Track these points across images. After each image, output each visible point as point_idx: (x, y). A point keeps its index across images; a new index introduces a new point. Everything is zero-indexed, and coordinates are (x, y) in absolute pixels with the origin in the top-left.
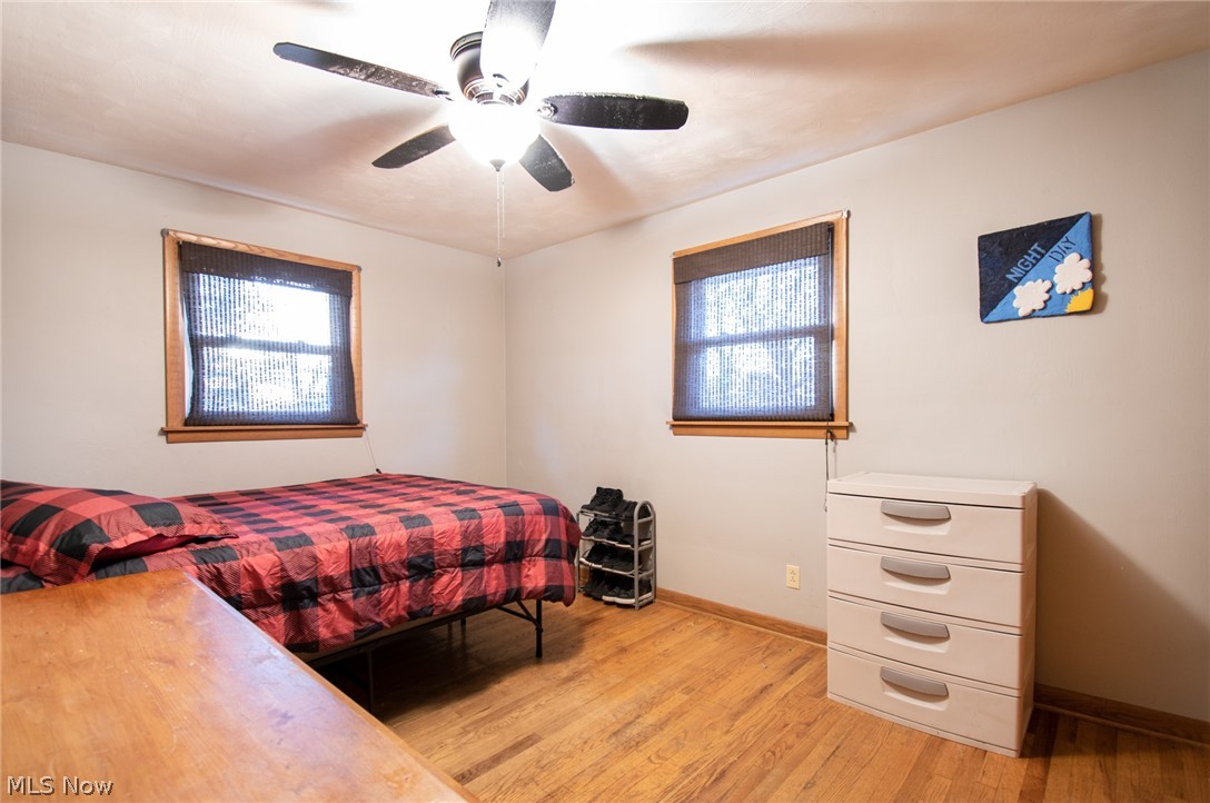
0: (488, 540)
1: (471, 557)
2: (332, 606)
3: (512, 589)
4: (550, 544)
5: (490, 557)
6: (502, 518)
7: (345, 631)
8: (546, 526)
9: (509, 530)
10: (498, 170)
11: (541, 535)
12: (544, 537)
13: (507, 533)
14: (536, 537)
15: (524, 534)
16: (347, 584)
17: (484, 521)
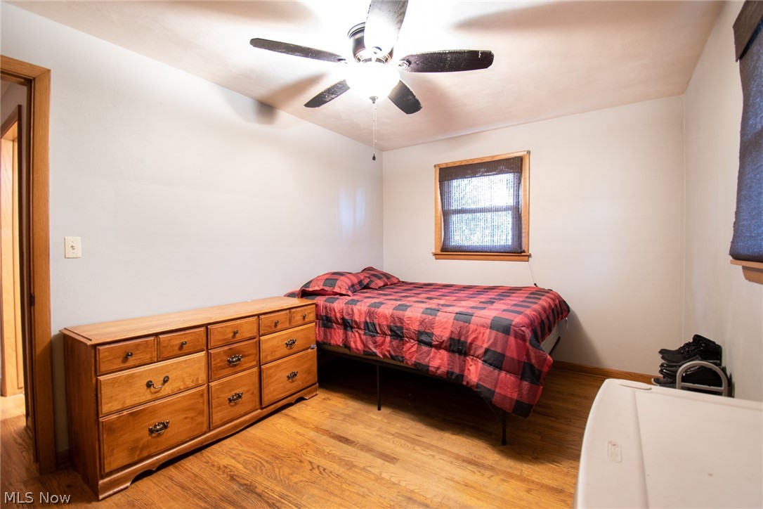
0: (437, 332)
1: (424, 338)
2: (357, 334)
3: (452, 373)
4: (489, 353)
5: (437, 343)
6: (451, 321)
7: (360, 348)
8: (489, 339)
9: (454, 330)
10: (374, 103)
11: (483, 344)
12: (486, 346)
13: (452, 332)
14: (479, 343)
15: (467, 337)
16: (362, 327)
17: (437, 318)
